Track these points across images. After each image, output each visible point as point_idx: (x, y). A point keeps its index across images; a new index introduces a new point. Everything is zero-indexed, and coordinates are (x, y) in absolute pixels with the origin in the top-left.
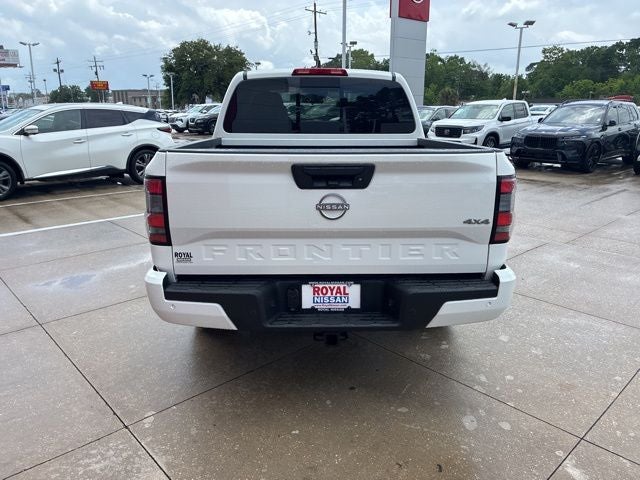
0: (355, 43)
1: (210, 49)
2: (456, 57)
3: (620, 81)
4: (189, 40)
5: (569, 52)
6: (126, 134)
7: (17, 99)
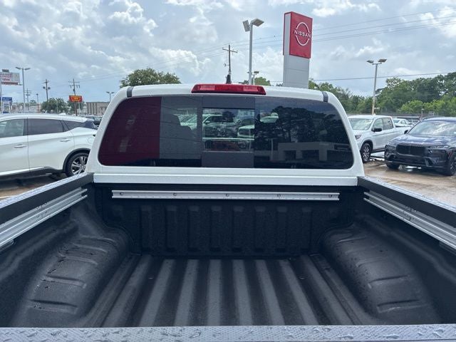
0: (258, 72)
1: (155, 75)
2: (327, 84)
3: (442, 102)
4: (140, 69)
5: (405, 82)
6: (64, 140)
7: (18, 106)
